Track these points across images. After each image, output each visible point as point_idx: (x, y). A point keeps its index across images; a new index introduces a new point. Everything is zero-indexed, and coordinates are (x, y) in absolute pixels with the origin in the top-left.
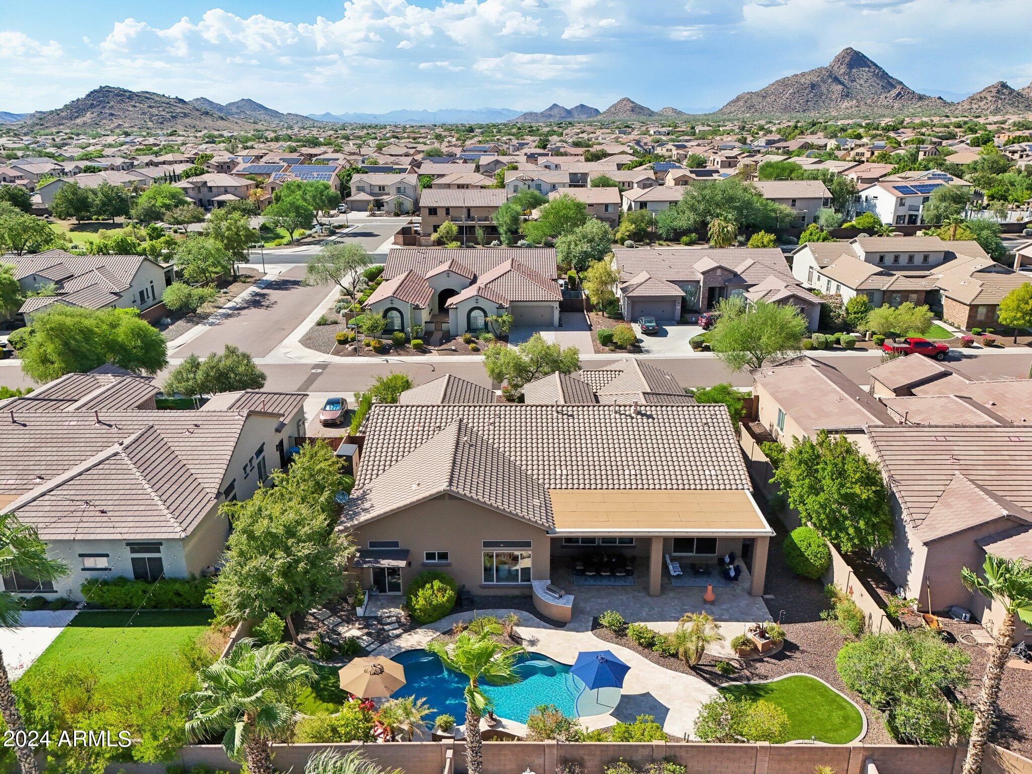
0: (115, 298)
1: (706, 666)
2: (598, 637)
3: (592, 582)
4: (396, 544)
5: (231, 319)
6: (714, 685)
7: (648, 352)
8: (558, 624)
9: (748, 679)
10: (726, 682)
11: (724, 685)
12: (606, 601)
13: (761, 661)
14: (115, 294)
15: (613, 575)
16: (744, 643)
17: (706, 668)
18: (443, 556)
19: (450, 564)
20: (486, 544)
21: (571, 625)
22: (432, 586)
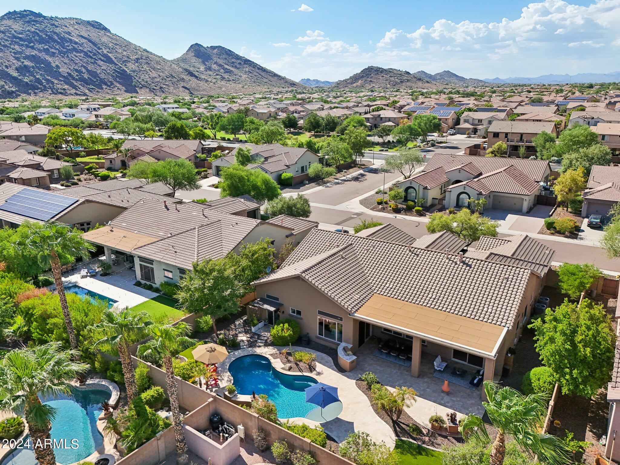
0: (286, 167)
1: (403, 424)
2: (356, 384)
3: (384, 357)
4: (277, 299)
5: (338, 185)
6: (397, 435)
7: (581, 239)
8: (341, 369)
9: (424, 442)
10: (408, 438)
11: (403, 439)
12: (382, 369)
13: (445, 437)
14: (287, 166)
15: (388, 354)
16: (436, 421)
17: (402, 425)
18: (299, 313)
19: (301, 319)
20: (320, 313)
21: (347, 373)
22: (284, 326)
